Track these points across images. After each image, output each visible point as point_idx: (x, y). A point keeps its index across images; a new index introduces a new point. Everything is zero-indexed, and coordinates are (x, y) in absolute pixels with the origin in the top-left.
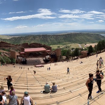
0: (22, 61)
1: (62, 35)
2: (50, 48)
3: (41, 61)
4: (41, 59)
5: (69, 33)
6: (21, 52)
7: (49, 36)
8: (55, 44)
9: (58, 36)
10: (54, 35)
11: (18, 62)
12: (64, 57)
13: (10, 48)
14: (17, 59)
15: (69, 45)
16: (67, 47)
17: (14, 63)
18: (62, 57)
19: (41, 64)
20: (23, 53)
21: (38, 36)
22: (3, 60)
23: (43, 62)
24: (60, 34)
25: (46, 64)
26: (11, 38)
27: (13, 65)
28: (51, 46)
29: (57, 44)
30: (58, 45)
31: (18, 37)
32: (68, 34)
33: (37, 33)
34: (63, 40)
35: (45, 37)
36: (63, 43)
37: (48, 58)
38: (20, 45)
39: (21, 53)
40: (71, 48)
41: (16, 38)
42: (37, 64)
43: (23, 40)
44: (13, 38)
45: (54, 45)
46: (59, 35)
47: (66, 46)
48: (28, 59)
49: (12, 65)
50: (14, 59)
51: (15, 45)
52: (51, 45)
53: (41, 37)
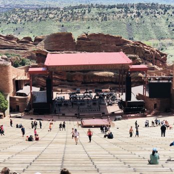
11: (20, 104)
20: (41, 69)
21: (119, 6)
39: (30, 70)
51: (18, 41)
53: (132, 12)
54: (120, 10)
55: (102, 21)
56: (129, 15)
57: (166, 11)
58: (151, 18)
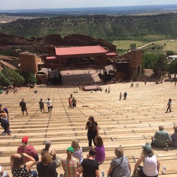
0: (52, 77)
1: (144, 17)
2: (112, 48)
3: (93, 76)
4: (95, 74)
5: (164, 12)
6: (48, 56)
7: (111, 18)
8: (123, 40)
9: (135, 19)
10: (123, 17)
11: (42, 79)
12: (149, 72)
13: (14, 48)
14: (39, 73)
15: (161, 43)
16: (153, 48)
17: (33, 83)
18: (143, 72)
19: (94, 83)
21: (84, 17)
22: (3, 78)
23: (97, 79)
24: (140, 15)
25: (106, 84)
26: (11, 20)
27: (32, 87)
28: (115, 43)
29: (130, 40)
30: (133, 42)
31: (31, 18)
32: (160, 15)
33: (80, 10)
34: (146, 30)
35: (102, 20)
36: (145, 37)
37: (111, 71)
38: (41, 39)
39: (47, 58)
40: (164, 50)
41: (27, 20)
42: (85, 83)
43: (47, 28)
44: (18, 21)
45: (121, 41)
46: (138, 17)
47: (152, 46)
48: (64, 73)
49: (28, 89)
50: (32, 74)
51: (27, 40)
52: (114, 39)
53: (91, 21)
54: (84, 19)
55: (74, 26)
56: (90, 22)
57: (111, 19)
58: (103, 24)
